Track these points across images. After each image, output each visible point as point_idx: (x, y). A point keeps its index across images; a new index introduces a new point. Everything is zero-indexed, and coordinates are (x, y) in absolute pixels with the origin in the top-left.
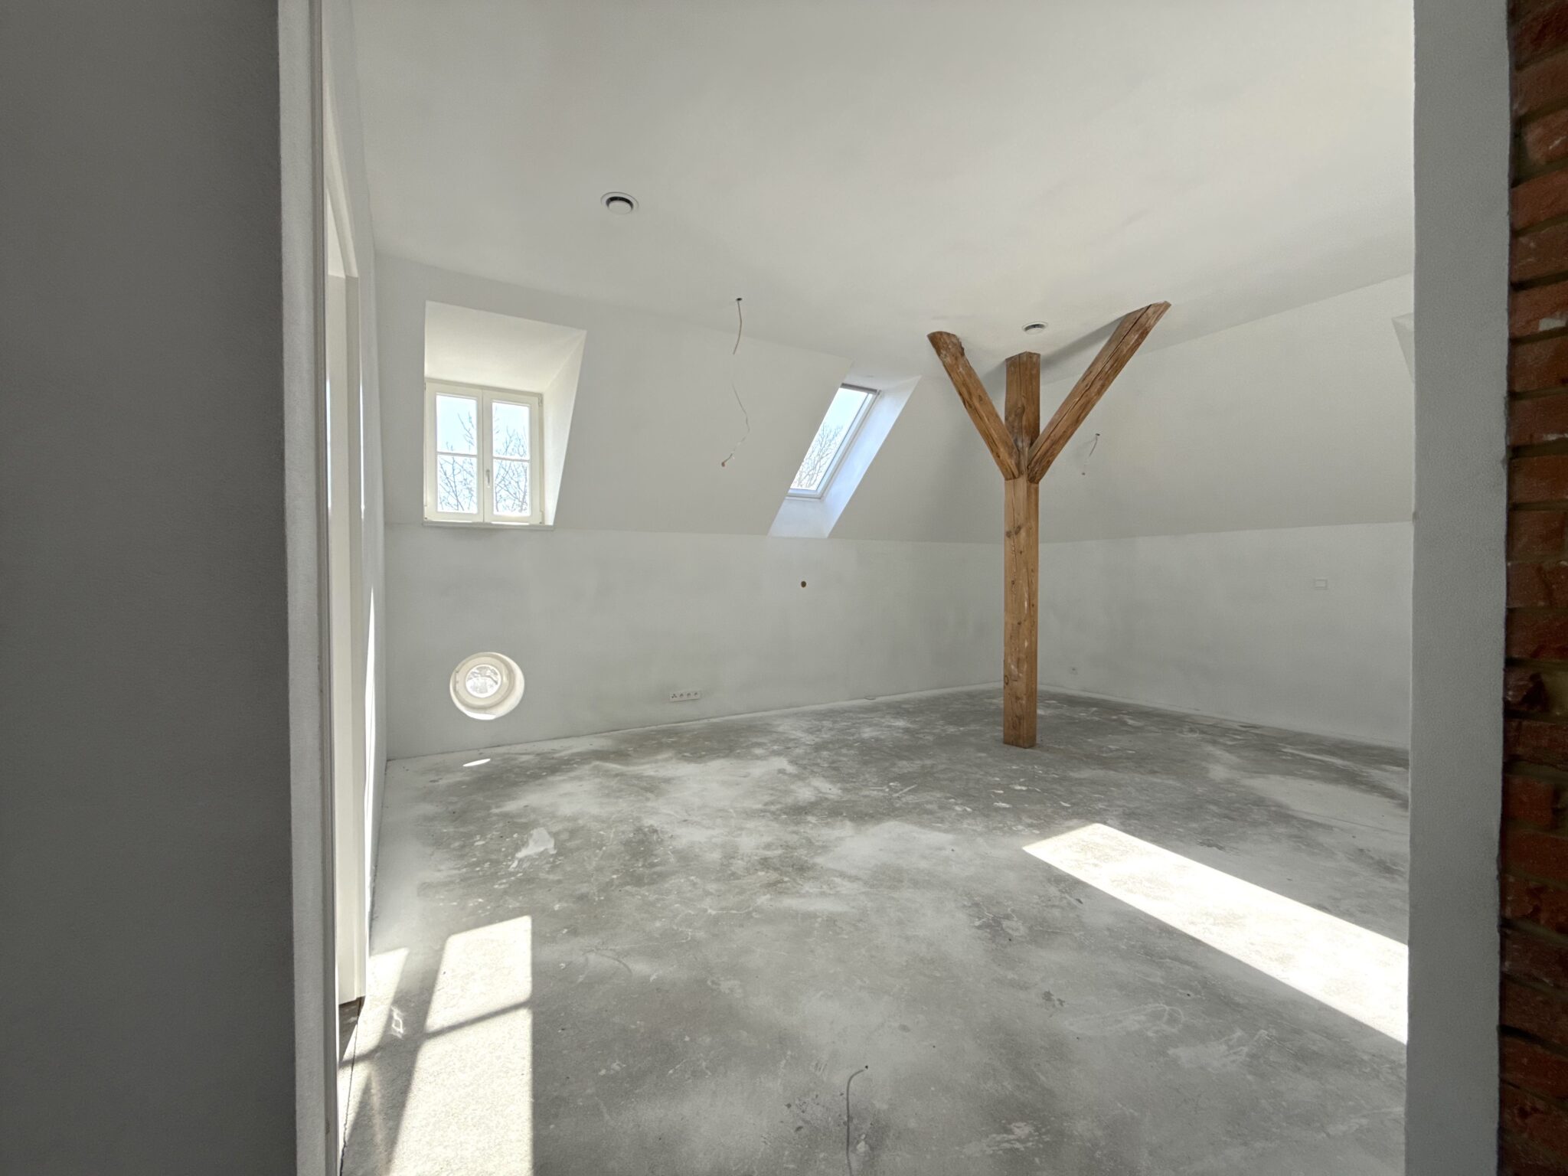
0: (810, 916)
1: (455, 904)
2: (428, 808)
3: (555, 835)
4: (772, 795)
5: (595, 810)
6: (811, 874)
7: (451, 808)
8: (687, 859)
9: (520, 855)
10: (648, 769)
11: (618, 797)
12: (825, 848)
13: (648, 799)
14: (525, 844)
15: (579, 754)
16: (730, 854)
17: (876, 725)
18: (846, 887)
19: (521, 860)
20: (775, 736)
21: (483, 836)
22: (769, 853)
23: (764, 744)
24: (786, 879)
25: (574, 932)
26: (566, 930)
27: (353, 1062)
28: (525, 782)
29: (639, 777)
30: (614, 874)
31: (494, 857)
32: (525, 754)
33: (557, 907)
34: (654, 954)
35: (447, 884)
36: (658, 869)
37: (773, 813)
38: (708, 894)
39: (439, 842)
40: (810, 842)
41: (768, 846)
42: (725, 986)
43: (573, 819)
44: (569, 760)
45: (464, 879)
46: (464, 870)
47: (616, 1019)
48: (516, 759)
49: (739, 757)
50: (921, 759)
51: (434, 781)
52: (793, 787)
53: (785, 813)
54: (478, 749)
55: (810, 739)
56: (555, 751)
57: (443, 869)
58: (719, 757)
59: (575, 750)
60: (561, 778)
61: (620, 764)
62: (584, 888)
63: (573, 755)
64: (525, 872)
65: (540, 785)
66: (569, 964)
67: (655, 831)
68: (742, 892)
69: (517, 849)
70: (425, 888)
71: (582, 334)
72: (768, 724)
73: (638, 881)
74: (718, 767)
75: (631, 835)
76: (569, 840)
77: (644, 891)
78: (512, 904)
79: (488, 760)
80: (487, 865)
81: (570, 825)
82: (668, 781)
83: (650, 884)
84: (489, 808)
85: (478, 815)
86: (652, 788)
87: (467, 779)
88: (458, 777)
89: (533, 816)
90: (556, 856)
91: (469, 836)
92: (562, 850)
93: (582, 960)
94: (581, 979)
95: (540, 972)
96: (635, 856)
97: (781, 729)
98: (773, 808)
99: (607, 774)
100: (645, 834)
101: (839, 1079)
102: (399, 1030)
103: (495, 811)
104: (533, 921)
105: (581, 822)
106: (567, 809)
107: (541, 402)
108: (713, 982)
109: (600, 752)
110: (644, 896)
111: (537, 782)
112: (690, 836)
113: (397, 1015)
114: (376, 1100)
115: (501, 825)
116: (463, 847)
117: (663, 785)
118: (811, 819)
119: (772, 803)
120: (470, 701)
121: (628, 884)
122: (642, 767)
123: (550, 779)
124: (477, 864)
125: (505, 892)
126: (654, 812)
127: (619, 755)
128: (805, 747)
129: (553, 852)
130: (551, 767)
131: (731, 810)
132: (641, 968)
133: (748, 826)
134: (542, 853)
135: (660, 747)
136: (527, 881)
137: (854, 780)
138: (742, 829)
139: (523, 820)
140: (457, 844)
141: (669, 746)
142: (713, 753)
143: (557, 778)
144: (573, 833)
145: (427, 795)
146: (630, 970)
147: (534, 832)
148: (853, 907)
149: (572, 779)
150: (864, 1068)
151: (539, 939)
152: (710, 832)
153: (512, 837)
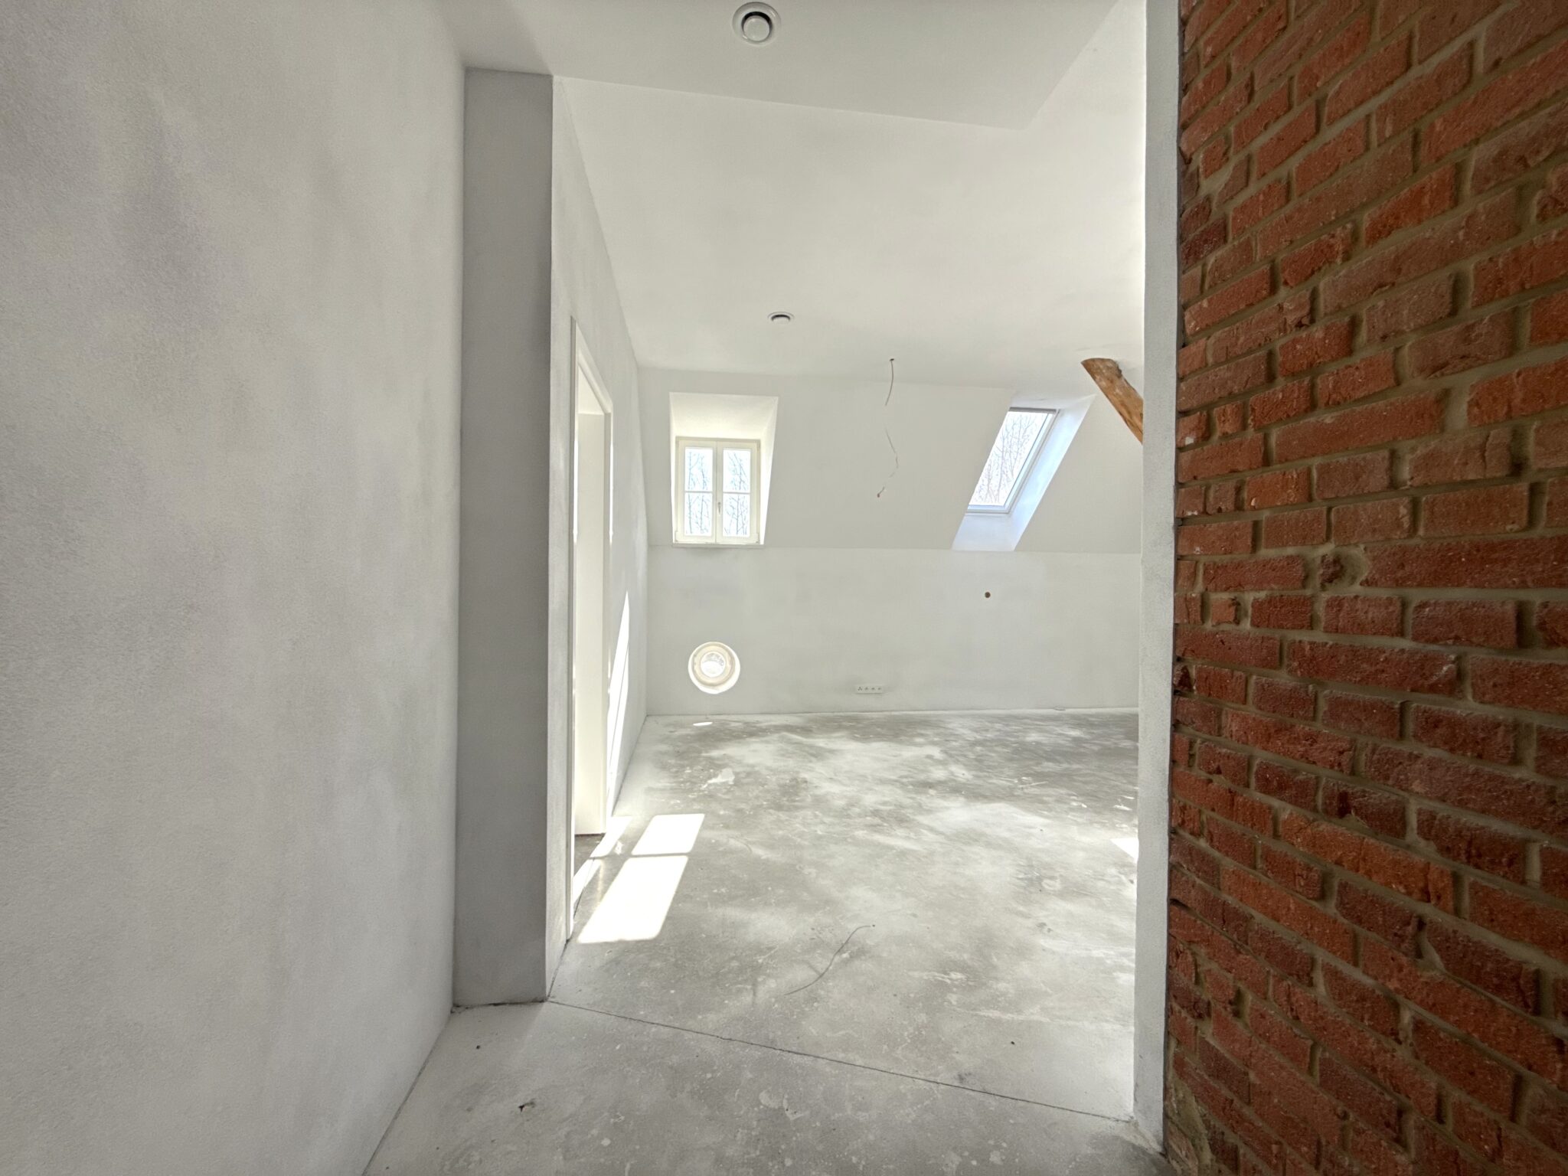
0: (890, 848)
1: (663, 800)
2: (664, 747)
3: (736, 774)
4: (910, 771)
5: (770, 763)
6: (906, 824)
7: (677, 749)
8: (819, 802)
9: (710, 782)
10: (820, 742)
11: (790, 757)
12: (930, 811)
13: (811, 762)
14: (715, 776)
15: (775, 726)
16: (852, 803)
17: (1047, 732)
18: (930, 836)
19: (710, 785)
20: (942, 730)
21: (691, 768)
22: (882, 808)
23: (927, 735)
24: (885, 824)
25: (727, 827)
26: (721, 825)
27: (594, 859)
28: (729, 740)
29: (811, 746)
30: (765, 801)
31: (694, 780)
32: (736, 722)
33: (722, 813)
34: (770, 847)
35: (663, 790)
36: (796, 804)
37: (903, 783)
38: (823, 823)
39: (664, 767)
40: (920, 805)
41: (885, 803)
42: (806, 871)
43: (753, 766)
44: (766, 729)
45: (672, 789)
46: (674, 785)
47: (733, 871)
48: (728, 724)
49: (901, 742)
50: (1069, 763)
51: (671, 732)
52: (932, 768)
53: (912, 785)
54: (706, 715)
55: (971, 736)
56: (758, 722)
57: (664, 782)
58: (883, 741)
59: (773, 723)
60: (757, 740)
61: (802, 736)
62: (743, 806)
63: (771, 726)
64: (709, 791)
65: (739, 743)
66: (717, 841)
67: (806, 782)
68: (848, 825)
69: (710, 778)
70: (650, 790)
71: (777, 398)
72: (940, 721)
73: (779, 807)
74: (879, 748)
75: (788, 781)
76: (744, 778)
77: (781, 814)
78: (696, 806)
79: (710, 723)
80: (688, 784)
81: (748, 769)
82: (832, 751)
83: (787, 811)
84: (700, 752)
85: (693, 755)
86: (818, 754)
87: (692, 733)
88: (688, 731)
89: (727, 761)
90: (731, 786)
91: (683, 767)
92: (737, 783)
93: (725, 841)
94: (721, 849)
95: (699, 841)
96: (785, 793)
97: (950, 726)
98: (905, 780)
99: (790, 742)
100: (797, 782)
101: (852, 927)
102: (619, 851)
103: (704, 754)
104: (706, 817)
105: (757, 769)
106: (751, 760)
107: (759, 447)
108: (800, 867)
109: (789, 726)
110: (778, 816)
111: (737, 740)
112: (827, 788)
113: (620, 845)
114: (601, 876)
115: (704, 763)
116: (677, 772)
117: (827, 754)
118: (932, 792)
119: (906, 777)
120: (704, 679)
121: (772, 808)
122: (817, 740)
123: (748, 739)
124: (682, 782)
125: (694, 800)
126: (811, 770)
127: (805, 730)
128: (962, 742)
129: (731, 783)
130: (752, 732)
131: (870, 777)
132: (760, 852)
133: (877, 789)
134: (724, 783)
135: (840, 728)
136: (710, 796)
137: (990, 771)
138: (871, 790)
139: (719, 762)
140: (674, 770)
141: (847, 728)
142: (880, 737)
143: (753, 739)
144: (748, 774)
145: (664, 740)
146: (751, 850)
147: (724, 770)
148: (925, 849)
149: (762, 742)
150: (871, 925)
151: (705, 826)
152: (845, 788)
153: (708, 771)
